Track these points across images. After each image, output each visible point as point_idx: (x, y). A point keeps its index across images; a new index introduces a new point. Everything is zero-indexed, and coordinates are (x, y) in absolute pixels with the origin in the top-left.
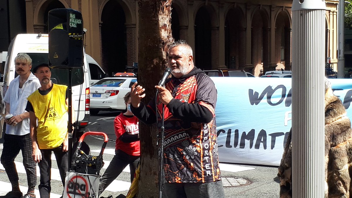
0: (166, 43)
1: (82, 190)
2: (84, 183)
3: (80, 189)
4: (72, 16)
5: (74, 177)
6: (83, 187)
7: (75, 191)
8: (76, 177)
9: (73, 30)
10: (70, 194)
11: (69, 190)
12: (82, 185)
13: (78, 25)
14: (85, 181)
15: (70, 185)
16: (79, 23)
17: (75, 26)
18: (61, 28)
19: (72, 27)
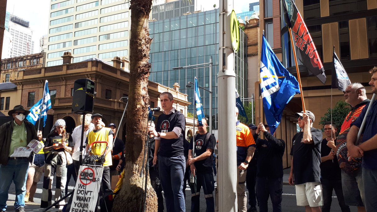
0: (145, 97)
1: (90, 176)
2: (92, 172)
3: (89, 176)
4: (89, 83)
5: (85, 169)
6: (91, 175)
7: (85, 177)
8: (88, 168)
9: (88, 90)
10: (82, 180)
11: (82, 177)
12: (91, 174)
13: (92, 88)
14: (93, 171)
15: (82, 174)
16: (92, 87)
17: (90, 89)
18: (82, 89)
19: (89, 89)
